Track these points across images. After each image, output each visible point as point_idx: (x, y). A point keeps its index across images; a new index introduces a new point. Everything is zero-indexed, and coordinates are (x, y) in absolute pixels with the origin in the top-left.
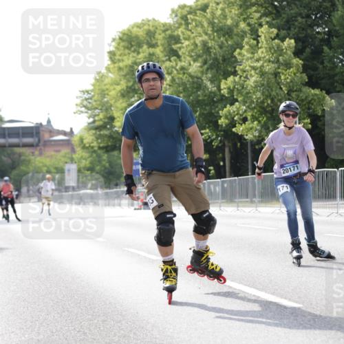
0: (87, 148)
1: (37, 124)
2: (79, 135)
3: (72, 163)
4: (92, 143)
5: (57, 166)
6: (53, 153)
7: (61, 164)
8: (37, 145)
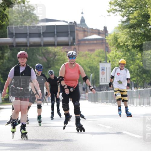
0: (121, 47)
1: (71, 23)
2: (113, 34)
3: (106, 62)
4: (127, 42)
5: (91, 65)
6: (87, 52)
7: (95, 63)
8: (72, 44)
